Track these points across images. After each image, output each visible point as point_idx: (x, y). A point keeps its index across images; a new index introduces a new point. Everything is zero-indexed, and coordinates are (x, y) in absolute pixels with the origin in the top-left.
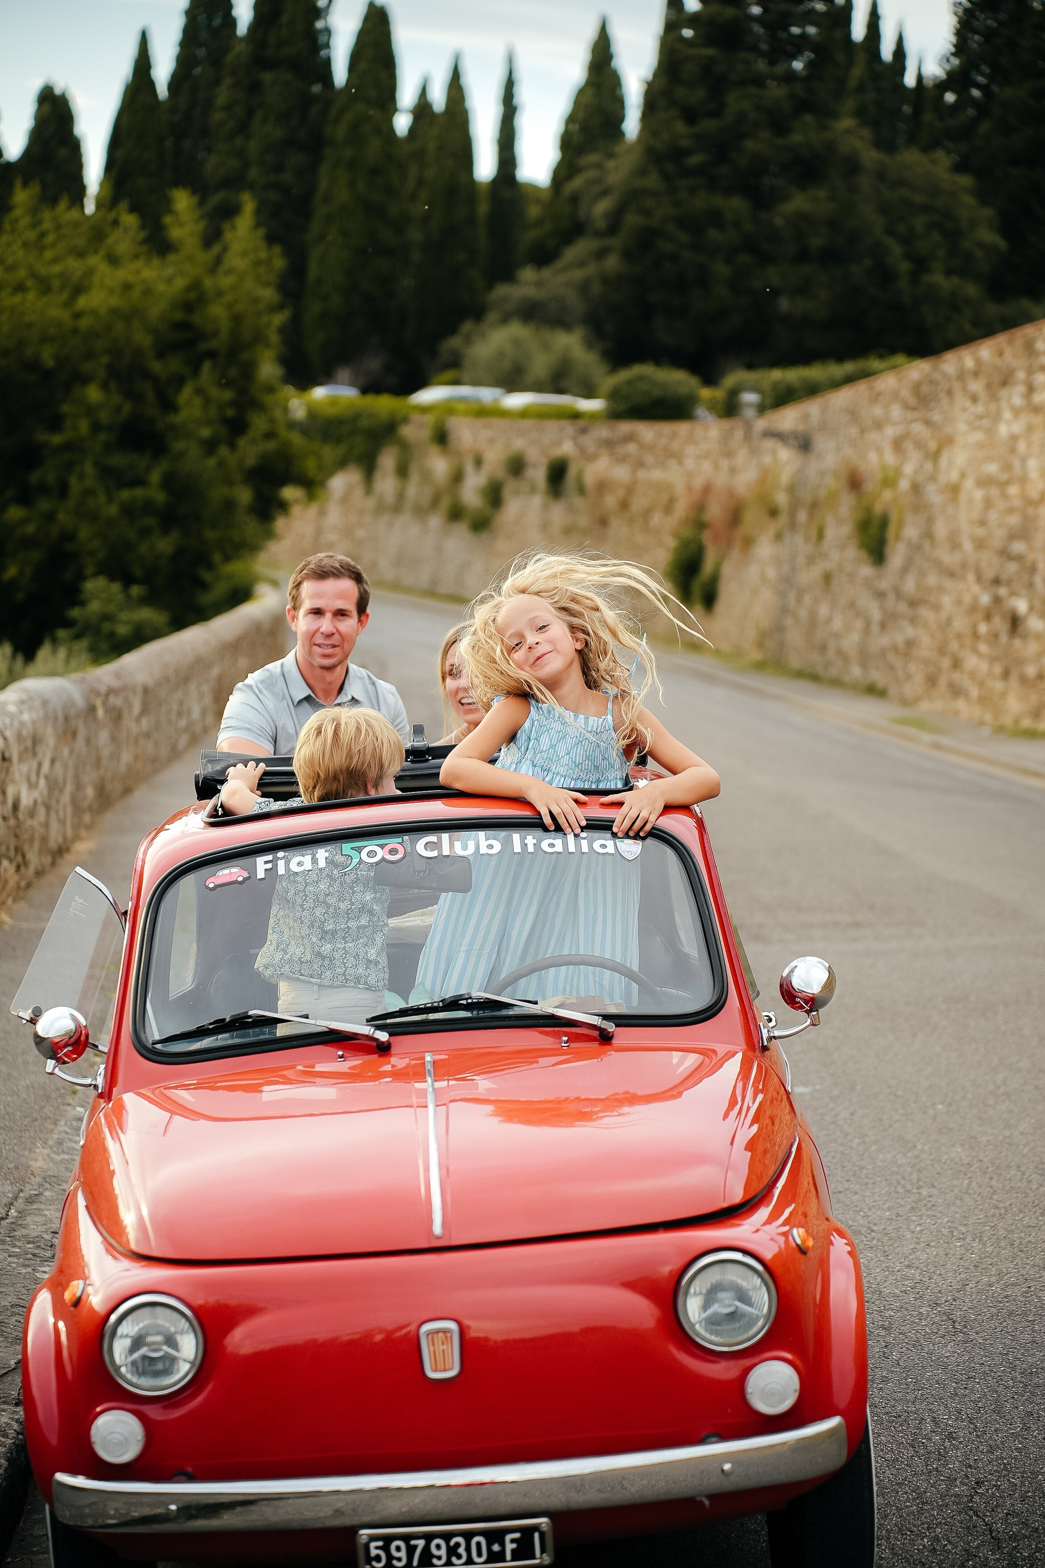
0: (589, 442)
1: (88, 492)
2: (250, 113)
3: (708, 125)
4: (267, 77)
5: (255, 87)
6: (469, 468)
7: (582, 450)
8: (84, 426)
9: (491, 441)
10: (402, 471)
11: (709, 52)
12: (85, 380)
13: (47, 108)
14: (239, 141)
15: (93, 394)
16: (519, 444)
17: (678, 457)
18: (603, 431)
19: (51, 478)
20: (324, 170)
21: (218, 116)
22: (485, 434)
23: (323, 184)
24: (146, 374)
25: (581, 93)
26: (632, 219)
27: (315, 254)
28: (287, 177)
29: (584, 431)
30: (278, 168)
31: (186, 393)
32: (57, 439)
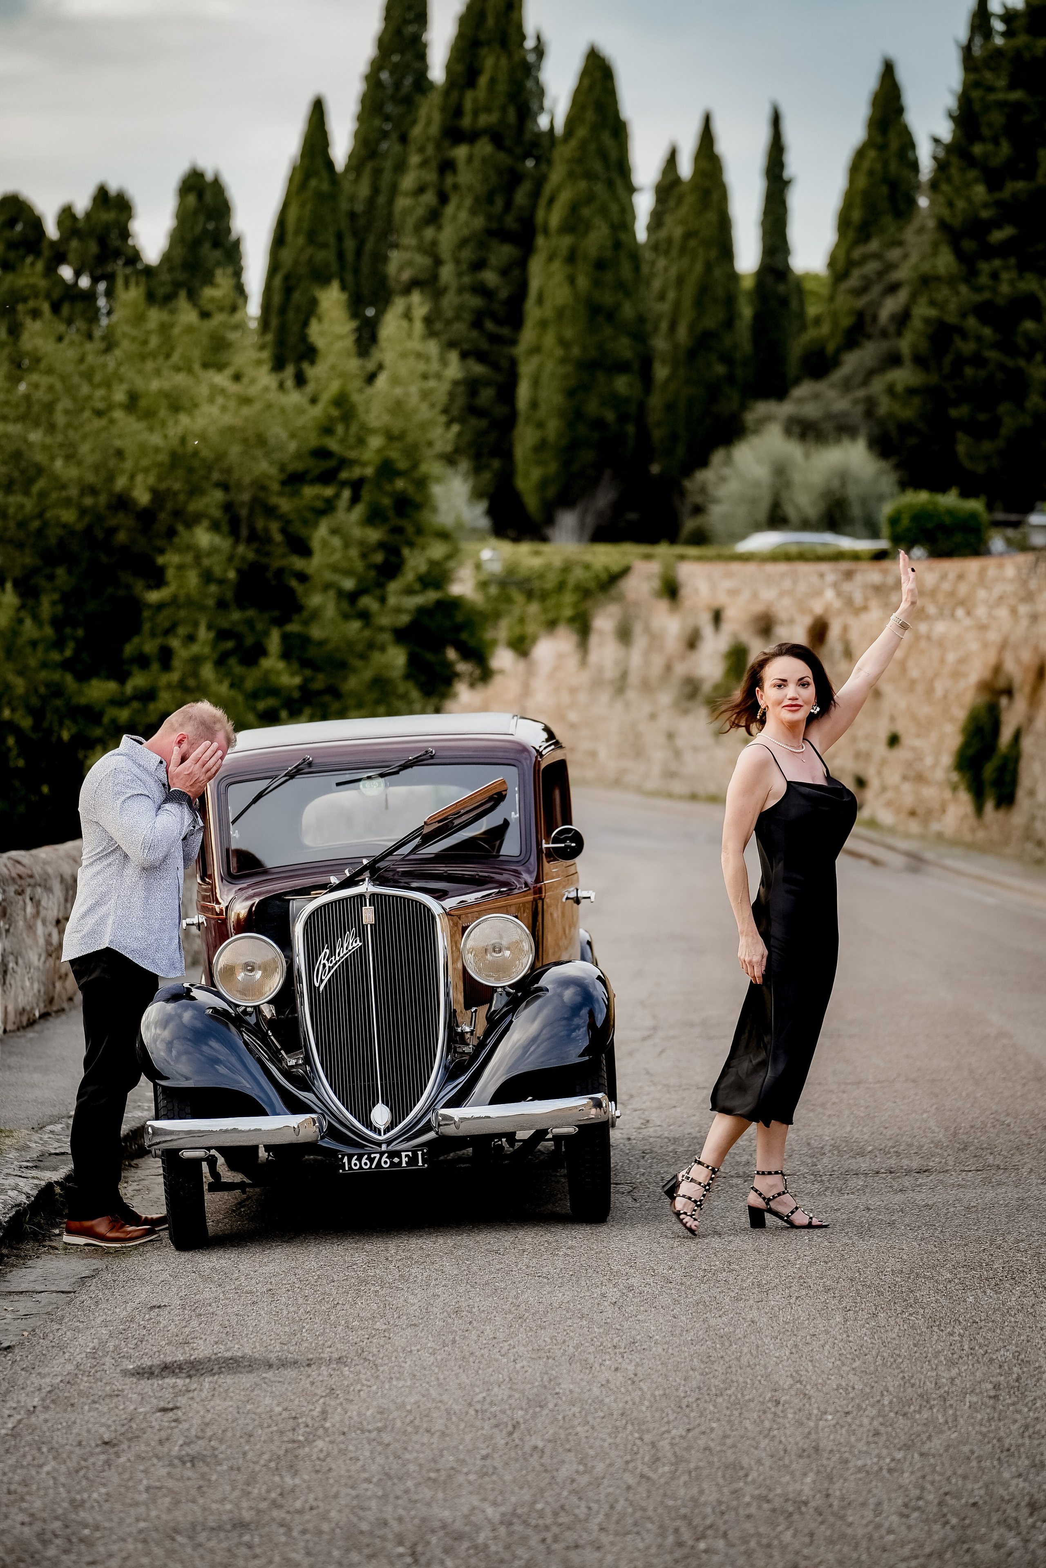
0: (856, 589)
1: (196, 661)
2: (443, 198)
3: (1015, 187)
4: (461, 152)
5: (447, 166)
6: (707, 630)
7: (849, 602)
8: (193, 579)
9: (733, 593)
10: (624, 635)
11: (1017, 95)
12: (192, 521)
13: (191, 199)
14: (429, 233)
15: (204, 537)
16: (768, 595)
17: (967, 604)
18: (872, 574)
19: (150, 647)
20: (536, 266)
21: (402, 203)
22: (727, 584)
23: (534, 285)
24: (271, 511)
25: (860, 154)
26: (923, 311)
27: (526, 369)
28: (490, 277)
29: (849, 575)
30: (478, 265)
31: (321, 532)
32: (154, 597)
